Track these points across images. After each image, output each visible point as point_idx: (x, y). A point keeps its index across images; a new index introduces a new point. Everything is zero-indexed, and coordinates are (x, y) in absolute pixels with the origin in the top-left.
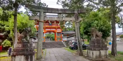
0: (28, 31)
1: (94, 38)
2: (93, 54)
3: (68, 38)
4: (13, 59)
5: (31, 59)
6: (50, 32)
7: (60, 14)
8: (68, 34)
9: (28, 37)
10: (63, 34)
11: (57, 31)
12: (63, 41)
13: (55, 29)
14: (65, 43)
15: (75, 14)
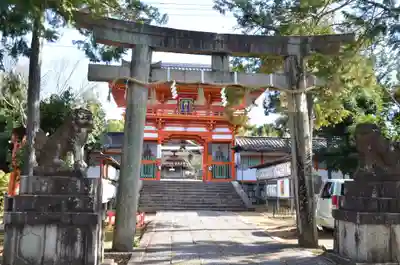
2: (357, 239)
3: (258, 167)
4: (13, 239)
5: (83, 242)
6: (182, 139)
10: (237, 150)
11: (215, 137)
12: (240, 183)
13: (208, 126)
14: (247, 192)
15: (289, 59)
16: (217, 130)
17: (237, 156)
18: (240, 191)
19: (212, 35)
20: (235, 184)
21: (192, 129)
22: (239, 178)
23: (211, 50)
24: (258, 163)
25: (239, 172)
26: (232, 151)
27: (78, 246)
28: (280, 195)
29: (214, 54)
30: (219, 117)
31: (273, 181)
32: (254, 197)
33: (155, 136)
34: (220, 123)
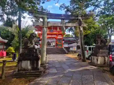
1: (99, 44)
3: (69, 44)
5: (36, 64)
7: (63, 19)
10: (63, 40)
11: (58, 38)
12: (64, 47)
13: (56, 35)
15: (79, 20)
16: (59, 36)
17: (63, 42)
18: (65, 49)
19: (61, 15)
20: (63, 48)
21: (53, 36)
23: (61, 18)
25: (64, 45)
26: (62, 41)
27: (35, 65)
28: (74, 50)
29: (61, 19)
30: (59, 33)
31: (72, 47)
32: (67, 50)
34: (59, 34)
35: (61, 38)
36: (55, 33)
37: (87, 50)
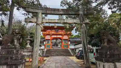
0: (16, 33)
1: (106, 44)
3: (75, 45)
6: (56, 39)
7: (61, 15)
8: (75, 41)
9: (15, 40)
10: (69, 41)
11: (64, 38)
13: (62, 35)
14: (72, 51)
15: (80, 15)
16: (64, 36)
17: (69, 43)
20: (69, 49)
21: (58, 36)
22: (70, 48)
24: (74, 44)
25: (70, 46)
30: (65, 33)
32: (74, 52)
33: (50, 38)
35: (67, 38)
36: (60, 33)
37: (94, 52)
